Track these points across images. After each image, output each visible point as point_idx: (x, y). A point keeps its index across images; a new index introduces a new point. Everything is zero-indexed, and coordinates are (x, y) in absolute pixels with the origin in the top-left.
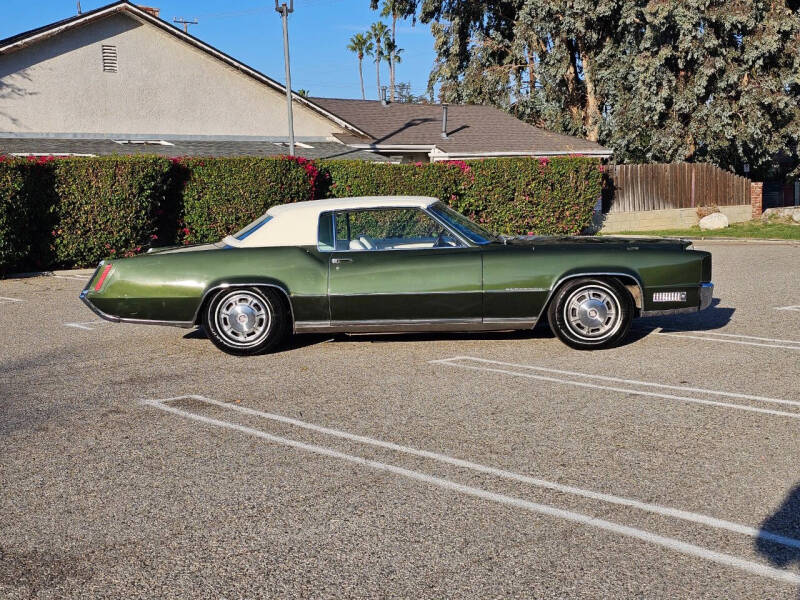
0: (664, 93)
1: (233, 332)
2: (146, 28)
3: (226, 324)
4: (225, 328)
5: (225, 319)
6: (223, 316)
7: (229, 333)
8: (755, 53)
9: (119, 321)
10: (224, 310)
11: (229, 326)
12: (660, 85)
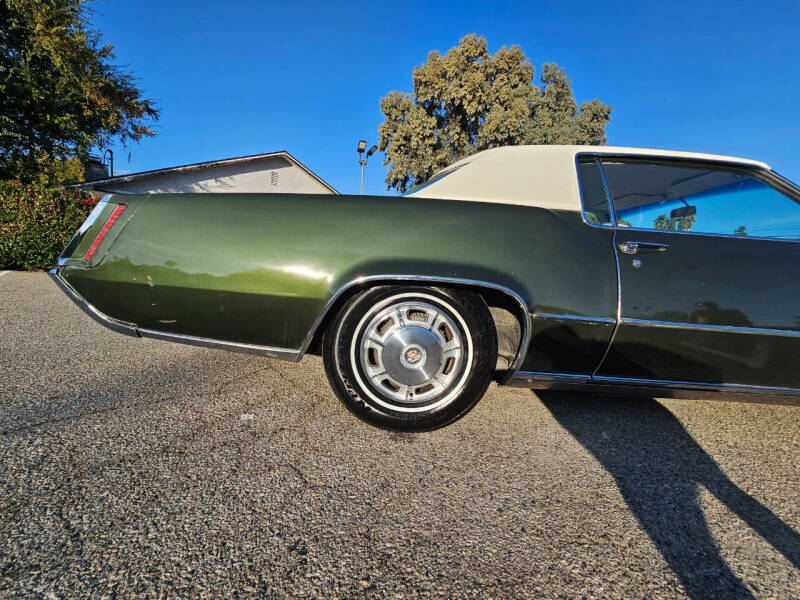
1: (386, 383)
2: (295, 167)
3: (373, 362)
4: (371, 371)
5: (371, 351)
6: (368, 344)
7: (377, 382)
9: (139, 335)
10: (372, 333)
11: (382, 368)
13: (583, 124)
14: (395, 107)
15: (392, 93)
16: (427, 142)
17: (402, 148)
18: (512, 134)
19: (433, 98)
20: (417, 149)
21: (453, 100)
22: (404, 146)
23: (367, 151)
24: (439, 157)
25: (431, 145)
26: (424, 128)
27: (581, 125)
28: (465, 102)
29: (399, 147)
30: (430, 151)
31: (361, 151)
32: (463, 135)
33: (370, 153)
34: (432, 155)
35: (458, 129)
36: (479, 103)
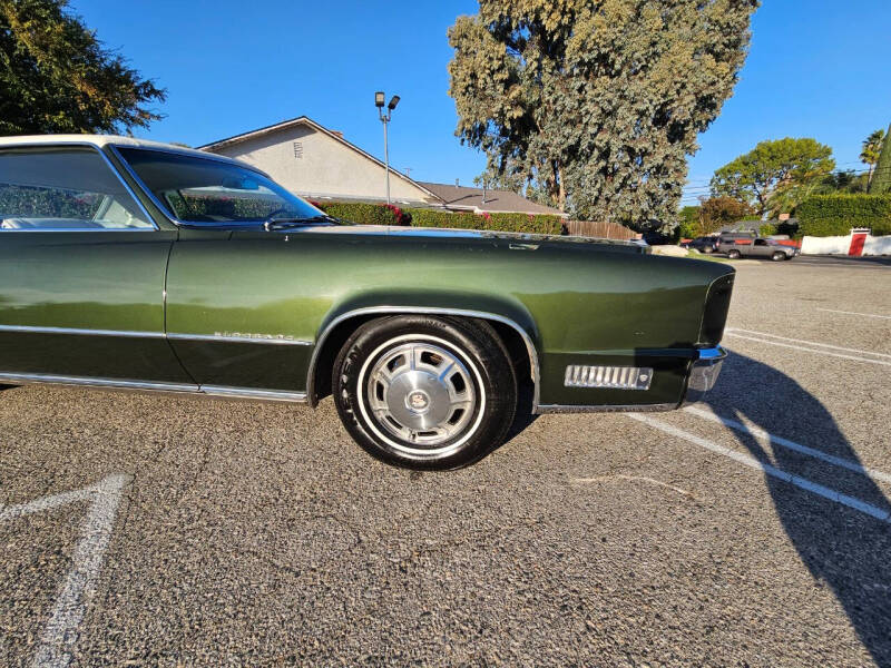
0: (598, 186)
2: (319, 133)
8: (650, 165)
12: (596, 182)
13: (713, 18)
14: (466, 36)
15: (459, 17)
16: (498, 77)
17: (470, 89)
18: (603, 50)
19: (501, 16)
20: (484, 89)
21: (526, 15)
22: (472, 86)
23: (387, 104)
24: (514, 94)
25: (502, 81)
26: (491, 59)
27: (710, 20)
28: (543, 16)
29: (467, 88)
30: (500, 88)
31: (380, 105)
32: (545, 61)
33: (392, 106)
34: (504, 93)
35: (537, 54)
36: (563, 13)
